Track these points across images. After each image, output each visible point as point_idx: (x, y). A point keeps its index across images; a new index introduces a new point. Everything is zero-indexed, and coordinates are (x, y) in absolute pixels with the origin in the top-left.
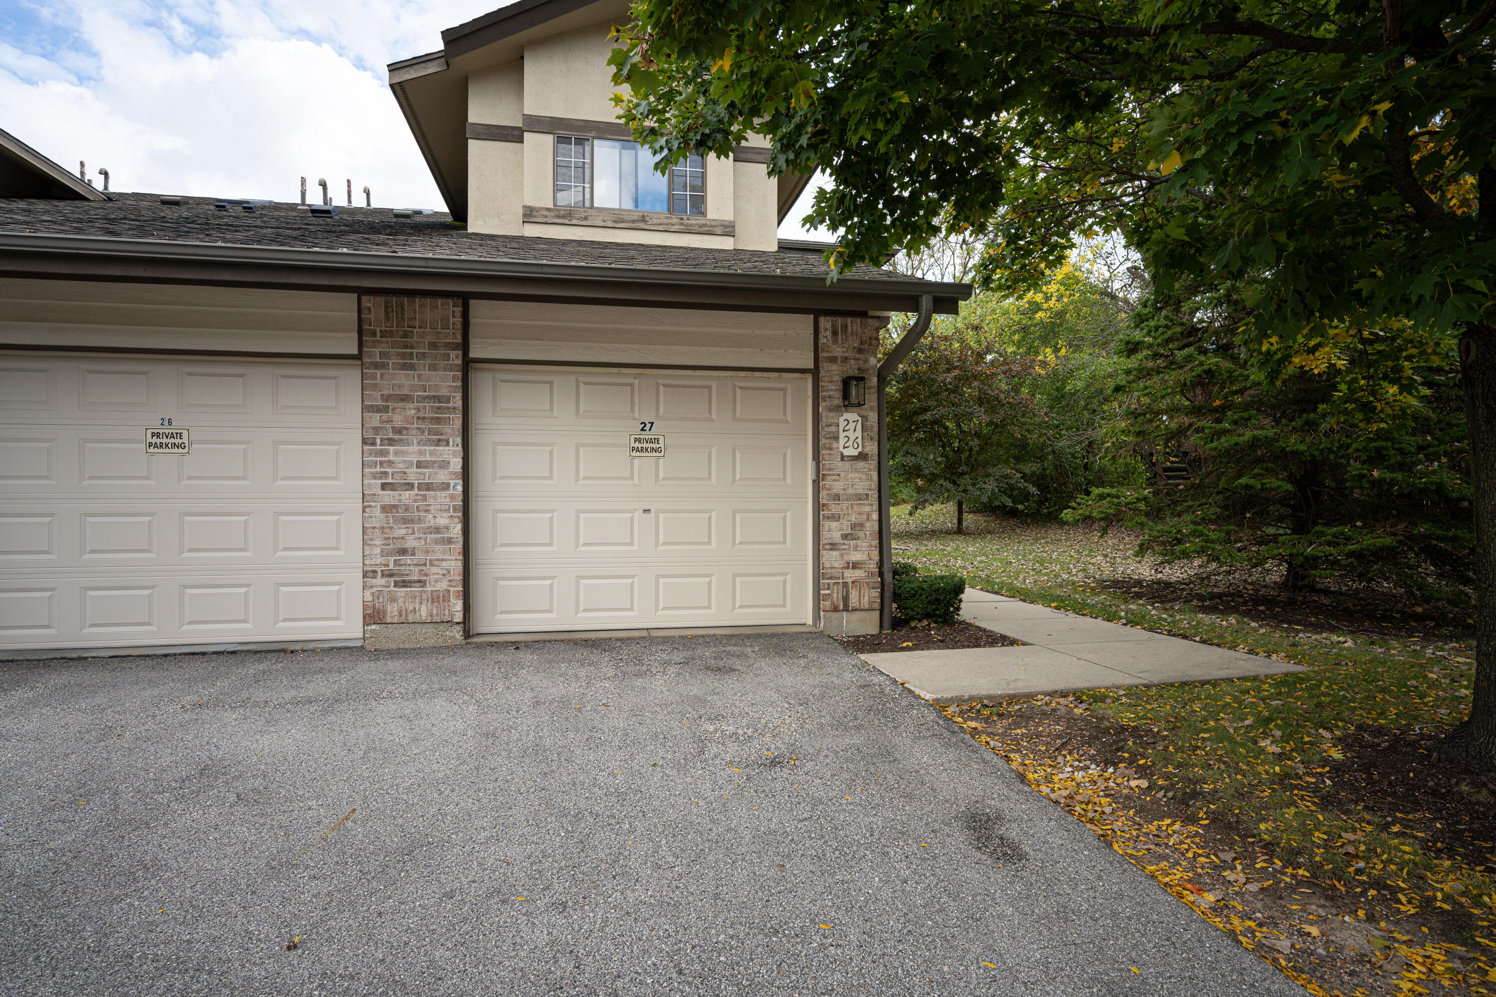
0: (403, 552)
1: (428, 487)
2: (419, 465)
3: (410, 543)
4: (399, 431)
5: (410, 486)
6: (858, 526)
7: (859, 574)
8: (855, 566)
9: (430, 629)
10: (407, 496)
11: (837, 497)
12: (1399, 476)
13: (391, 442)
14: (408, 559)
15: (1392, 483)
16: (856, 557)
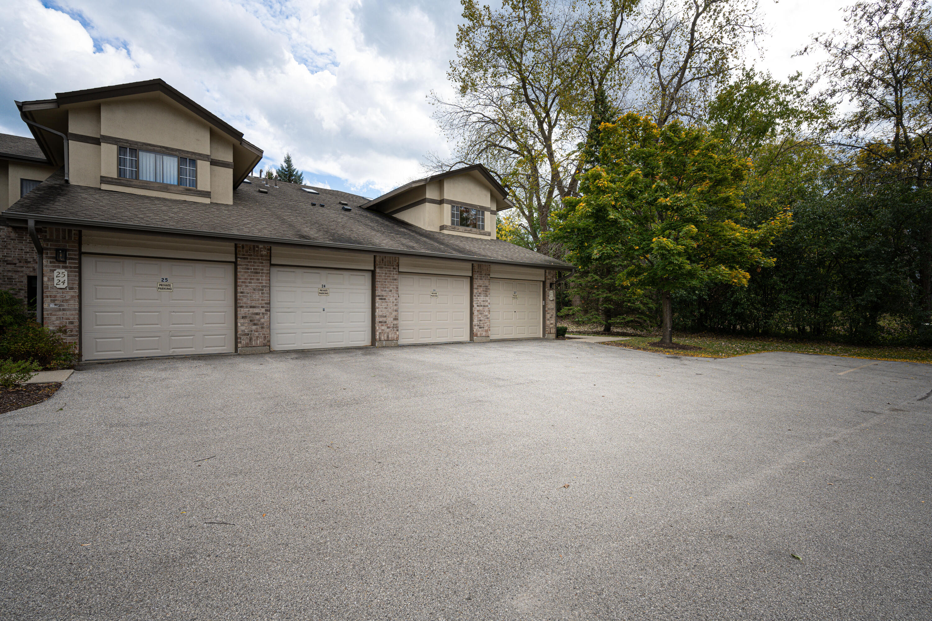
0: (480, 320)
1: (484, 306)
2: (483, 301)
3: (482, 319)
4: (480, 293)
5: (481, 306)
6: (552, 315)
7: (552, 326)
8: (552, 324)
9: (484, 338)
10: (481, 308)
11: (549, 309)
12: (633, 305)
13: (478, 296)
14: (481, 322)
15: (632, 306)
16: (552, 322)
